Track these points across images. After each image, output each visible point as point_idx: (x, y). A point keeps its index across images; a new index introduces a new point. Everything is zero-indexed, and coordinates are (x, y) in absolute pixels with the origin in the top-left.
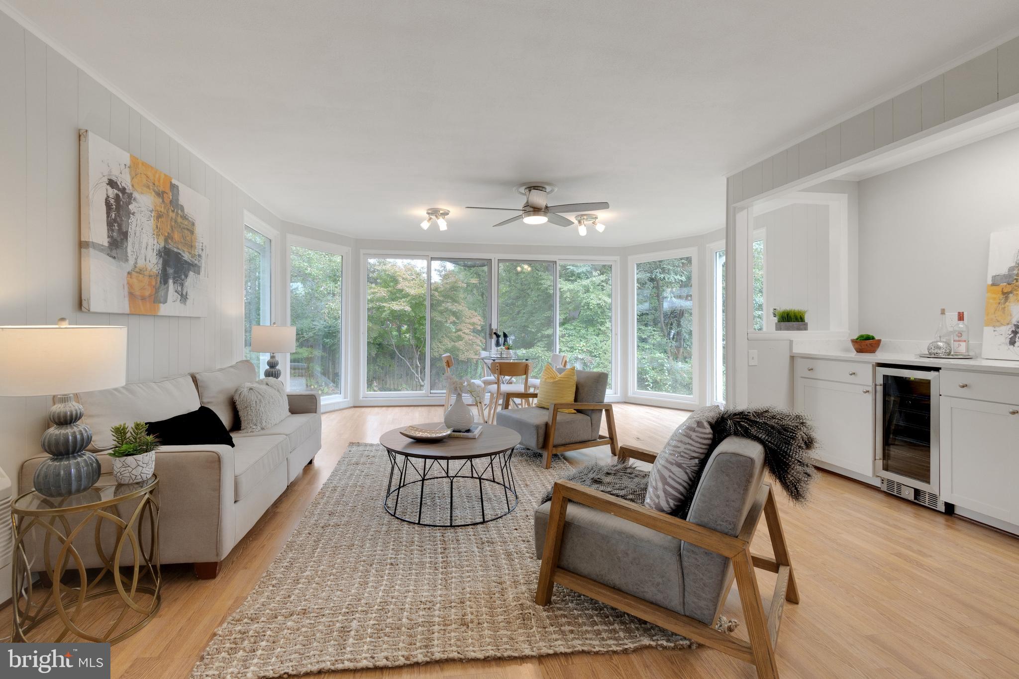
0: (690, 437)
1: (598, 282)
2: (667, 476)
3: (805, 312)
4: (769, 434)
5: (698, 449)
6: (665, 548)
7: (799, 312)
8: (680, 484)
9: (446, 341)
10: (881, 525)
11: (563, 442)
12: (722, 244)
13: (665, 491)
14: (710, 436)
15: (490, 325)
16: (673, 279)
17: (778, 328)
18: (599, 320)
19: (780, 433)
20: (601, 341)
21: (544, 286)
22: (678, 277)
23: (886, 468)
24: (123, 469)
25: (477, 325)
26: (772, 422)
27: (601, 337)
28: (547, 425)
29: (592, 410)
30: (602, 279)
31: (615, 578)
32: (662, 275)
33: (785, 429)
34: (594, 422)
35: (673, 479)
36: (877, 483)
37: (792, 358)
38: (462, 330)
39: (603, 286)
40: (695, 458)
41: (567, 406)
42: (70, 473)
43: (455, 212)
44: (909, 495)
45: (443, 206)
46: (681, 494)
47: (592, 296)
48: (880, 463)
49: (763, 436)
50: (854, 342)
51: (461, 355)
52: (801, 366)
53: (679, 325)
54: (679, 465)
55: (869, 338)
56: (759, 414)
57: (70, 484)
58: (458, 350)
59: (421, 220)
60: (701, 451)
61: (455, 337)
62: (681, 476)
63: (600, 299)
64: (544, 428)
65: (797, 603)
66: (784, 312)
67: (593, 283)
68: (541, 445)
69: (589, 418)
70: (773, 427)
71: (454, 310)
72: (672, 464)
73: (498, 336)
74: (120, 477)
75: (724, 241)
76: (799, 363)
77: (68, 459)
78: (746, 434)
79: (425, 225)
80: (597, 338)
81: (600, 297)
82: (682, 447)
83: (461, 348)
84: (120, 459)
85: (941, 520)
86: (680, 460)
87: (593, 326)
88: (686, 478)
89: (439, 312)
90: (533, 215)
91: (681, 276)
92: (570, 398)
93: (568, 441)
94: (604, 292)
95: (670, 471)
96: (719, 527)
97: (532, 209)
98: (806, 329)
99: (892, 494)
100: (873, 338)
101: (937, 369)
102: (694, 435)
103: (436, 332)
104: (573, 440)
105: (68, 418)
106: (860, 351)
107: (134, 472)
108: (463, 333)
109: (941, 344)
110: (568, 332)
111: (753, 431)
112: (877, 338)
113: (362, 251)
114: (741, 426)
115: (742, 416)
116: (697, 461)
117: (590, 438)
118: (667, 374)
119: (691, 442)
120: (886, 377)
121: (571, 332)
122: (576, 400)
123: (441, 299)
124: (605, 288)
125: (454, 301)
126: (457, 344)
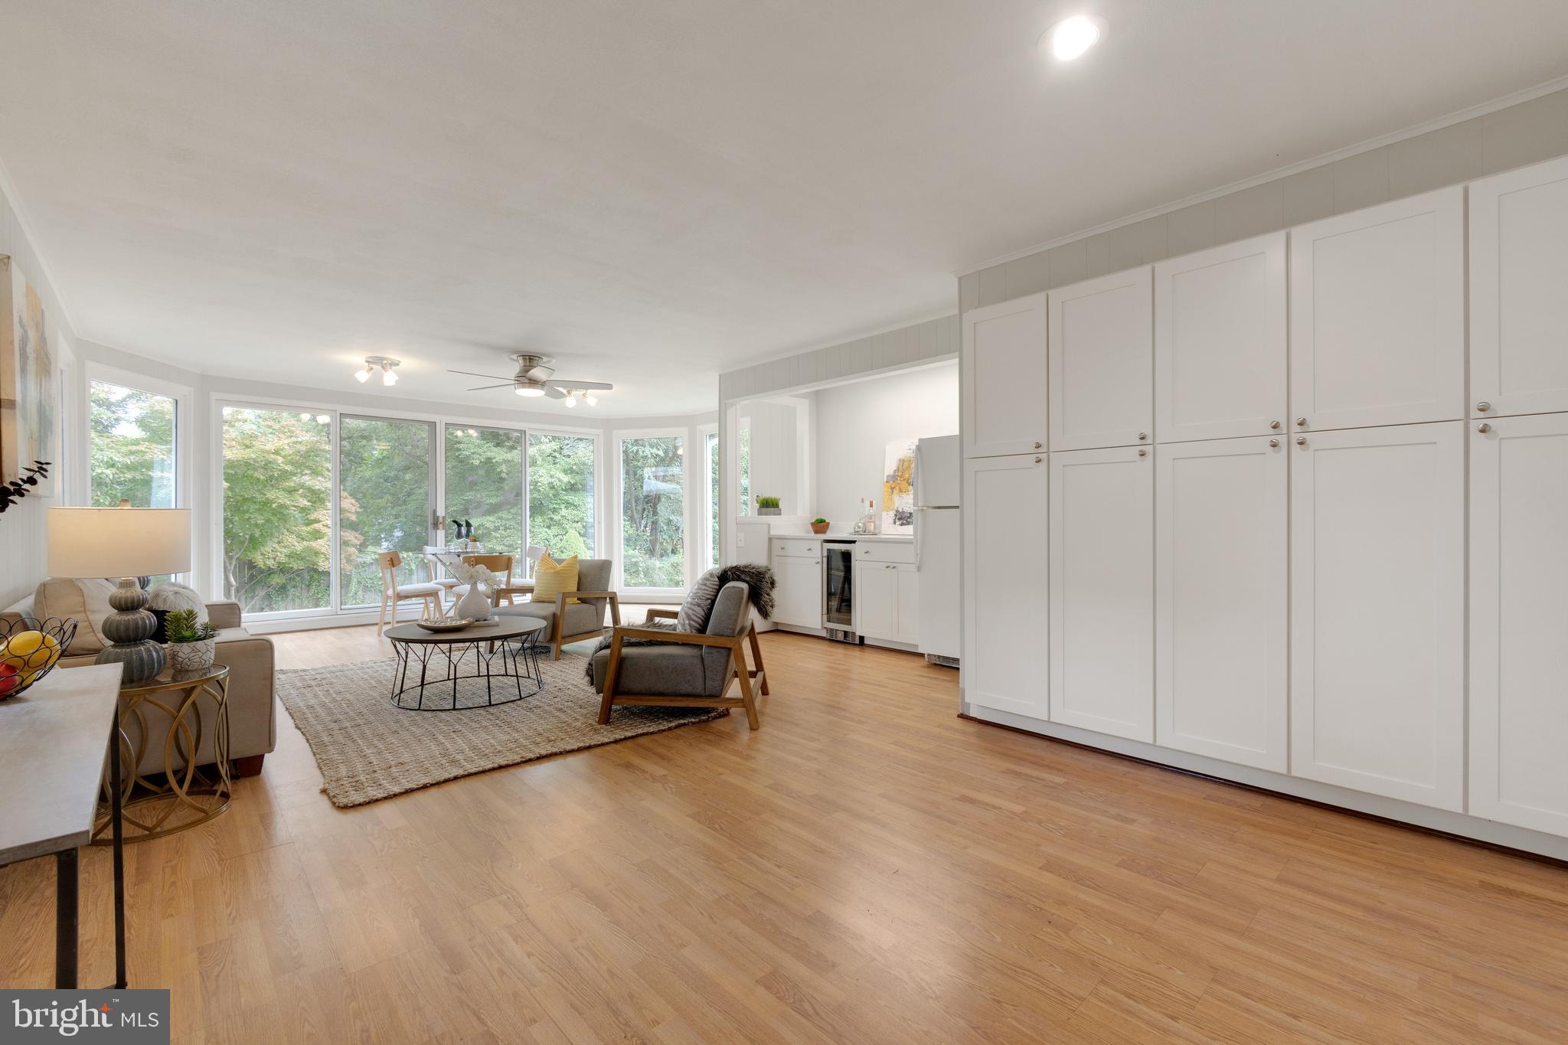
0: (705, 585)
1: (549, 451)
2: (691, 614)
3: (779, 499)
4: (751, 577)
5: (710, 592)
6: (693, 656)
7: (775, 499)
8: (700, 618)
9: (291, 539)
10: (820, 655)
11: (570, 633)
12: (714, 427)
13: (690, 625)
14: (718, 583)
15: (435, 512)
16: (649, 453)
17: (760, 513)
18: (551, 506)
19: (757, 576)
20: (553, 536)
21: (464, 453)
22: (654, 451)
23: (829, 621)
24: (192, 655)
25: (349, 512)
26: (753, 571)
27: (554, 530)
28: (554, 615)
29: (598, 598)
30: (555, 447)
31: (660, 686)
32: (635, 448)
33: (760, 573)
34: (599, 611)
35: (696, 616)
36: (824, 634)
37: (770, 539)
38: (319, 521)
39: (555, 457)
40: (709, 599)
41: (570, 595)
42: (152, 656)
43: (408, 363)
44: (840, 637)
45: (393, 356)
46: (700, 625)
47: (542, 471)
48: (825, 617)
49: (748, 579)
50: (812, 524)
51: (323, 562)
52: (776, 544)
53: (655, 513)
54: (699, 605)
55: (822, 521)
56: (746, 567)
57: (142, 671)
58: (317, 553)
59: (358, 368)
60: (713, 594)
61: (308, 532)
62: (700, 612)
63: (551, 476)
64: (552, 618)
65: (768, 694)
66: (764, 499)
67: (541, 452)
68: (548, 638)
69: (595, 607)
70: (753, 573)
71: (317, 487)
72: (695, 605)
73: (459, 526)
74: (189, 663)
75: (717, 424)
76: (775, 543)
77: (136, 645)
78: (739, 579)
79: (363, 376)
80: (549, 531)
81: (552, 473)
82: (701, 592)
83: (323, 550)
84: (189, 644)
85: (857, 649)
86: (699, 601)
87: (542, 514)
88: (703, 614)
89: (284, 490)
90: (529, 388)
91: (658, 449)
92: (574, 588)
93: (575, 632)
94: (558, 465)
95: (694, 610)
96: (725, 634)
97: (527, 381)
98: (780, 514)
99: (832, 640)
100: (825, 521)
101: (854, 542)
102: (708, 583)
103: (276, 524)
104: (580, 631)
105: (136, 603)
106: (816, 532)
107: (204, 657)
108: (323, 525)
109: (860, 524)
110: (504, 523)
111: (743, 576)
112: (827, 521)
113: (214, 396)
114: (736, 574)
115: (736, 569)
116: (710, 601)
117: (595, 628)
118: (642, 577)
119: (706, 588)
120: (829, 550)
121: (508, 523)
122: (578, 590)
123: (288, 468)
124: (557, 461)
125: (315, 473)
126: (314, 544)
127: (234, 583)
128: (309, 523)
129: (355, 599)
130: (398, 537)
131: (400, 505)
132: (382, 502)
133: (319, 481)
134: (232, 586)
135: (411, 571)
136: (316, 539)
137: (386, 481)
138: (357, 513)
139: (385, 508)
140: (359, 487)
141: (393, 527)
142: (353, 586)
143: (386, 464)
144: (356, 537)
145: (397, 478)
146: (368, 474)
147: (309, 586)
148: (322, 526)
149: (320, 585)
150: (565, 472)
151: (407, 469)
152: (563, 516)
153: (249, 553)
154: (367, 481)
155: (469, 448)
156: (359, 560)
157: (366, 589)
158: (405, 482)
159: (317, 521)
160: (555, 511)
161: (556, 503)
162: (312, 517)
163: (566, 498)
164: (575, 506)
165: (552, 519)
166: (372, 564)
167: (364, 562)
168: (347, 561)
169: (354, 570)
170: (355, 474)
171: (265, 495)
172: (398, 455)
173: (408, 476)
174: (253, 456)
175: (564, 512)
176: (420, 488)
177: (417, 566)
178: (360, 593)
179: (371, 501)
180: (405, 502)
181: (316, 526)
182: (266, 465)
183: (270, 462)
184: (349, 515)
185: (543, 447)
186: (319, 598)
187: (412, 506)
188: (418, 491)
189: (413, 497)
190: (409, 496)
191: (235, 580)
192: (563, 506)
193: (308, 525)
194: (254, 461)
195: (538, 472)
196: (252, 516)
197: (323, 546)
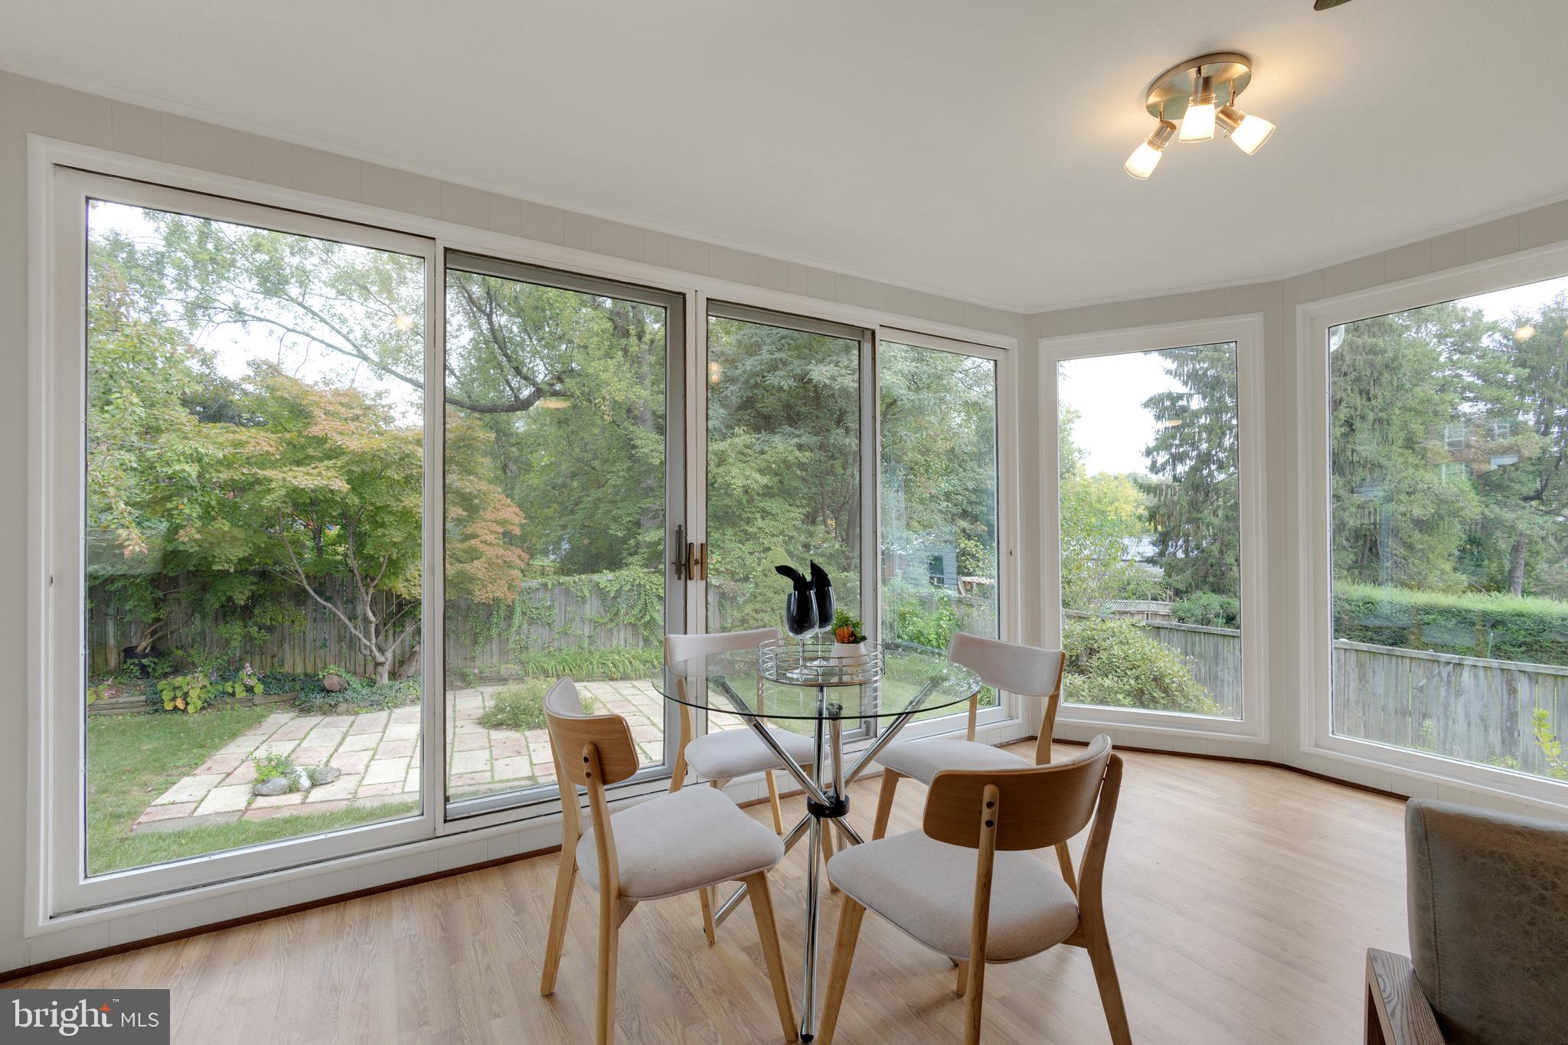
1: (743, 445)
18: (745, 515)
20: (750, 553)
21: (643, 450)
25: (511, 524)
27: (750, 546)
30: (750, 441)
39: (750, 453)
47: (734, 471)
51: (480, 590)
58: (472, 579)
63: (746, 478)
67: (735, 447)
71: (468, 490)
80: (743, 548)
81: (747, 473)
83: (480, 575)
94: (753, 464)
108: (482, 542)
124: (752, 458)
126: (467, 567)
127: (373, 619)
128: (467, 538)
129: (519, 634)
130: (565, 550)
131: (568, 515)
132: (549, 512)
133: (471, 481)
134: (371, 622)
135: (584, 598)
136: (472, 560)
137: (554, 488)
138: (522, 526)
139: (552, 519)
140: (527, 495)
141: (561, 539)
142: (517, 619)
143: (553, 470)
144: (519, 556)
145: (564, 485)
146: (535, 482)
147: (467, 616)
148: (478, 543)
149: (478, 617)
150: (762, 472)
151: (574, 475)
152: (760, 528)
153: (387, 581)
154: (535, 490)
155: (648, 445)
156: (524, 585)
157: (532, 621)
158: (572, 490)
159: (474, 536)
160: (749, 521)
161: (750, 512)
162: (469, 530)
163: (762, 504)
164: (773, 515)
165: (745, 532)
166: (538, 589)
167: (530, 588)
168: (509, 588)
169: (518, 598)
170: (523, 481)
171: (402, 502)
172: (565, 461)
173: (575, 484)
174: (384, 446)
175: (760, 523)
176: (588, 496)
177: (590, 591)
178: (525, 626)
179: (539, 512)
180: (572, 512)
181: (472, 542)
182: (402, 459)
183: (408, 456)
184: (512, 527)
185: (737, 440)
186: (478, 633)
187: (579, 516)
188: (585, 499)
189: (582, 506)
190: (576, 505)
191: (374, 613)
192: (758, 516)
193: (463, 541)
194: (386, 454)
195: (730, 472)
196: (387, 532)
197: (479, 569)
